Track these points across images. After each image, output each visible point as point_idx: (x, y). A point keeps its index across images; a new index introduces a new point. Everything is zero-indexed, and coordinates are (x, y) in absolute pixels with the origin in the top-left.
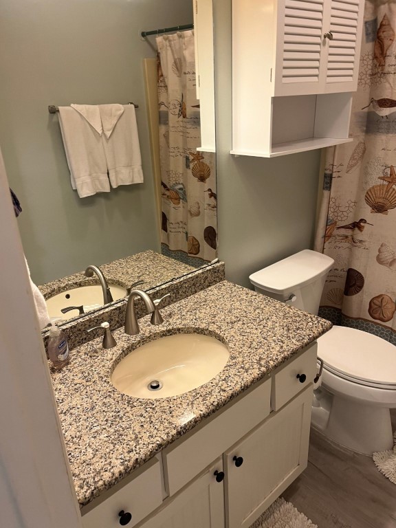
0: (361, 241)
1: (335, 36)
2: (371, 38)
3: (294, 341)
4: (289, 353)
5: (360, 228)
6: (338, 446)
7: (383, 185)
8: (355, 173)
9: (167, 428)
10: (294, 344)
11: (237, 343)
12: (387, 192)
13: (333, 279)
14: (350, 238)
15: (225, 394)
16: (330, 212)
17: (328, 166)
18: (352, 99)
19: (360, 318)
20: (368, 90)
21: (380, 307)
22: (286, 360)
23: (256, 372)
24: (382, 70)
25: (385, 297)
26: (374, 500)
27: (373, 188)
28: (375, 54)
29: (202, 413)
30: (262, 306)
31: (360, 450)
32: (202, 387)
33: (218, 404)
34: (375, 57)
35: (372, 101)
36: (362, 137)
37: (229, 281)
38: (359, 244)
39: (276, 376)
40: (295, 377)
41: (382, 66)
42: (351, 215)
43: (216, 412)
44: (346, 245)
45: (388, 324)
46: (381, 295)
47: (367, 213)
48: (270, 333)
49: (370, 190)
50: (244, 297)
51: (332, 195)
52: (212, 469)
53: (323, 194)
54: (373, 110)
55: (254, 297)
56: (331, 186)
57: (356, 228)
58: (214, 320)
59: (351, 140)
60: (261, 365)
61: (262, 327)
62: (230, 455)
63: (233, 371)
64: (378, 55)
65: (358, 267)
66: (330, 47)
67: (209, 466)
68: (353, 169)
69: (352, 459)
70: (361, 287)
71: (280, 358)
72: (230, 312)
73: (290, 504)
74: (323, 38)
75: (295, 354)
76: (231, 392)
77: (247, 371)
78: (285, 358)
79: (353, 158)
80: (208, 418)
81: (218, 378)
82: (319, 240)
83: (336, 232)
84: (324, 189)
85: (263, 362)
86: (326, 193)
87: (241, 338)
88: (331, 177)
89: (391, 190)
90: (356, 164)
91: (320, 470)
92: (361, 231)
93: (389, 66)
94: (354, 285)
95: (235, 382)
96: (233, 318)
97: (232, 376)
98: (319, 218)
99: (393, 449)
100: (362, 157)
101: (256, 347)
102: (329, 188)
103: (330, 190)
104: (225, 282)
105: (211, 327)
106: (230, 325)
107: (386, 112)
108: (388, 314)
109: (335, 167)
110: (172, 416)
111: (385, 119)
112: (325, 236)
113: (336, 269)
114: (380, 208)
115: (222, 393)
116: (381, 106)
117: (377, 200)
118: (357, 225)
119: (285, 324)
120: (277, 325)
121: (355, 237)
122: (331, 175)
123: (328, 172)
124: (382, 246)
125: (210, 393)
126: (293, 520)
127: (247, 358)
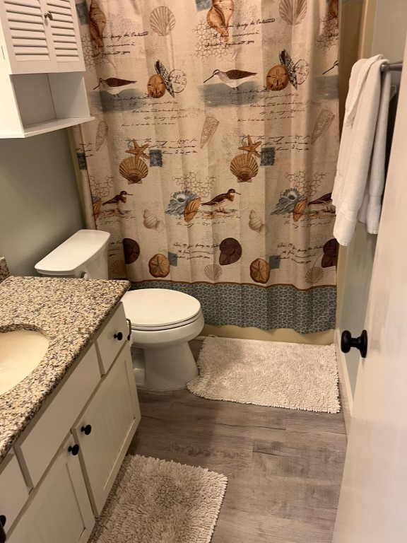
0: (127, 212)
1: (54, 16)
2: (84, 20)
3: (103, 305)
4: (103, 315)
5: (123, 200)
6: (159, 392)
7: (132, 157)
8: (104, 150)
9: (13, 420)
10: (105, 308)
11: (51, 325)
12: (136, 163)
13: (112, 252)
14: (116, 211)
15: (60, 369)
16: (92, 190)
17: (78, 146)
18: (83, 79)
19: (144, 281)
20: (94, 71)
21: (158, 265)
22: (103, 323)
23: (80, 341)
24: (103, 51)
25: (159, 256)
26: (200, 418)
27: (124, 161)
28: (92, 35)
29: (43, 392)
30: (61, 287)
31: (177, 386)
32: (33, 372)
33: (56, 379)
34: (93, 39)
35: (101, 81)
36: (101, 116)
37: (15, 275)
38: (126, 215)
39: (98, 340)
40: (113, 338)
41: (102, 46)
42: (112, 190)
43: (57, 387)
44: (114, 218)
45: (167, 278)
46: (156, 255)
47: (125, 185)
48: (79, 306)
49: (122, 164)
50: (40, 285)
51: (90, 173)
52: (66, 446)
53: (81, 175)
54: (105, 89)
55: (49, 282)
56: (86, 164)
57: (120, 201)
58: (17, 314)
59: (94, 118)
60: (82, 333)
61: (69, 304)
62: (78, 427)
63: (58, 348)
64: (95, 36)
65: (131, 235)
66: (52, 27)
67: (62, 445)
68: (102, 146)
69: (173, 396)
70: (138, 253)
71: (97, 322)
72: (30, 301)
73: (137, 455)
74: (44, 17)
75: (109, 315)
76: (64, 365)
77: (71, 343)
78: (102, 321)
79: (98, 136)
80: (52, 394)
81: (46, 359)
82: (90, 219)
83: (103, 208)
84: (80, 168)
85: (83, 331)
86: (84, 172)
87: (53, 319)
88: (84, 156)
89: (139, 161)
90: (103, 142)
91: (151, 418)
92: (125, 202)
93: (108, 46)
94: (132, 252)
95: (65, 355)
96: (36, 306)
97: (59, 352)
98: (83, 198)
99: (199, 374)
100: (106, 135)
101: (71, 321)
102: (85, 167)
103: (86, 169)
104: (12, 278)
105: (16, 321)
106: (37, 313)
107: (115, 90)
108: (165, 269)
109: (85, 146)
110: (14, 408)
111: (117, 98)
112: (94, 214)
113: (113, 243)
114: (135, 179)
115: (56, 369)
116: (110, 86)
117: (130, 172)
118: (120, 198)
119: (89, 295)
120: (83, 297)
121: (121, 209)
122: (84, 154)
123: (80, 152)
124: (145, 212)
125: (44, 373)
126: (145, 466)
127: (67, 333)
